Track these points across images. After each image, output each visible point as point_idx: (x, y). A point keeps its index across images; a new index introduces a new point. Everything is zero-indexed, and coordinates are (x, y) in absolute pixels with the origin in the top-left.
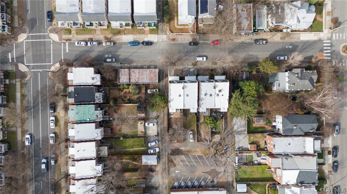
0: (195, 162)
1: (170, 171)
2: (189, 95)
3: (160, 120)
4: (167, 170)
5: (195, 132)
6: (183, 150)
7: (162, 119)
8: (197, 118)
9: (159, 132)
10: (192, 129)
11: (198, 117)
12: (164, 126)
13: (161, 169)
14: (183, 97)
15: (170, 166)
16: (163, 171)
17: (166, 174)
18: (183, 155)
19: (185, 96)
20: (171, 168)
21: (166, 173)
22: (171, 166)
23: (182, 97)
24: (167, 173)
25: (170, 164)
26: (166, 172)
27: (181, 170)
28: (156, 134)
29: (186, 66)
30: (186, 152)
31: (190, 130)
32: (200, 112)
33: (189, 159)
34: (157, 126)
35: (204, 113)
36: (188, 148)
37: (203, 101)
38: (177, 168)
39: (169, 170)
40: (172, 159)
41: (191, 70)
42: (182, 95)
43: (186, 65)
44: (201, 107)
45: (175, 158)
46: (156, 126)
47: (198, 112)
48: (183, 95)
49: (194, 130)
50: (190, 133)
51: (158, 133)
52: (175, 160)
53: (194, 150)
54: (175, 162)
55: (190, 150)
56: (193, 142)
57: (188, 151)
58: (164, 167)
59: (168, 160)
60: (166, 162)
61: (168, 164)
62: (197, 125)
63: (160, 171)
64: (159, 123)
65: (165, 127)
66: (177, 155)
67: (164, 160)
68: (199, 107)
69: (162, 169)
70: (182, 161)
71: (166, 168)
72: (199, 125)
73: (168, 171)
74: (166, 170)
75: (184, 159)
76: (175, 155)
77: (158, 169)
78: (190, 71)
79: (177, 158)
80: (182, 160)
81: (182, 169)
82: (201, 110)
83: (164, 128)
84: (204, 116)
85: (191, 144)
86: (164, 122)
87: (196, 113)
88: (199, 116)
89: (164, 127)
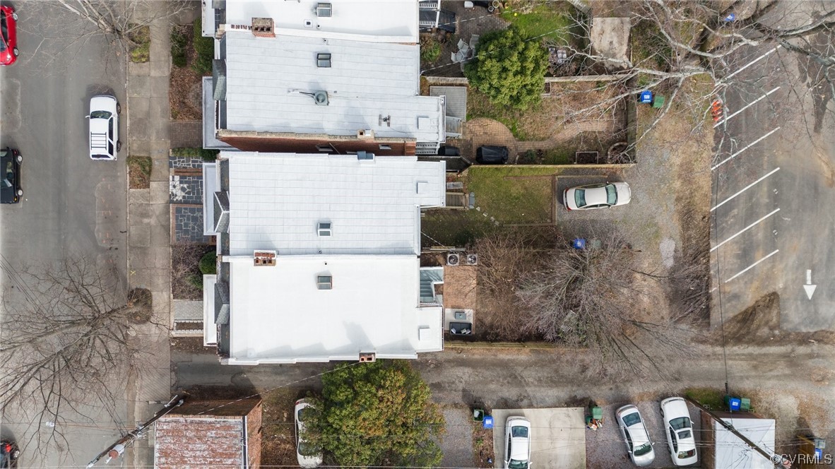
0: (753, 174)
1: (804, 330)
2: (324, 217)
3: (493, 386)
4: (802, 350)
5: (566, 171)
6: (676, 251)
7: (487, 373)
8: (480, 160)
9: (563, 393)
10: (547, 190)
11: (479, 150)
12: (526, 365)
13: (792, 385)
14: (331, 259)
15: (772, 329)
16: (807, 376)
17: (824, 357)
18: (708, 247)
19: (325, 242)
20: (786, 326)
21: (818, 356)
22: (778, 326)
23: (334, 265)
24: (815, 347)
25: (764, 331)
26: (811, 356)
27: (801, 266)
28: (576, 413)
29: (153, 221)
30: (692, 232)
31: (557, 205)
32: (441, 139)
33: (735, 211)
34: (530, 406)
35: (449, 113)
36: (669, 220)
37: (368, 120)
38: (785, 288)
39: (798, 334)
40: (731, 315)
41: (180, 195)
42: (317, 265)
43: (146, 220)
44: (412, 129)
45: (729, 300)
46: (526, 411)
47: (443, 151)
48: (320, 259)
49: (553, 182)
50: (572, 206)
51: (573, 402)
52: (736, 297)
53: (677, 184)
54: (749, 299)
55: (680, 207)
56: (630, 185)
57: (687, 216)
58: (782, 369)
59: (738, 339)
60: (751, 357)
61: (764, 342)
62: (527, 158)
63: (805, 390)
64: (510, 393)
65: (533, 358)
66: (708, 286)
67: (738, 367)
68: (409, 143)
69: (792, 376)
70: (745, 254)
71: (785, 356)
72: (527, 146)
73: (804, 340)
74: (798, 356)
75: (735, 242)
76: (709, 298)
77: (788, 403)
78: (185, 201)
79: (727, 289)
80: (738, 256)
81: (792, 260)
82: (432, 133)
83: (540, 364)
84: (469, 116)
85: (643, 198)
86: (504, 365)
87: (450, 167)
88: (468, 145)
89: (535, 363)
